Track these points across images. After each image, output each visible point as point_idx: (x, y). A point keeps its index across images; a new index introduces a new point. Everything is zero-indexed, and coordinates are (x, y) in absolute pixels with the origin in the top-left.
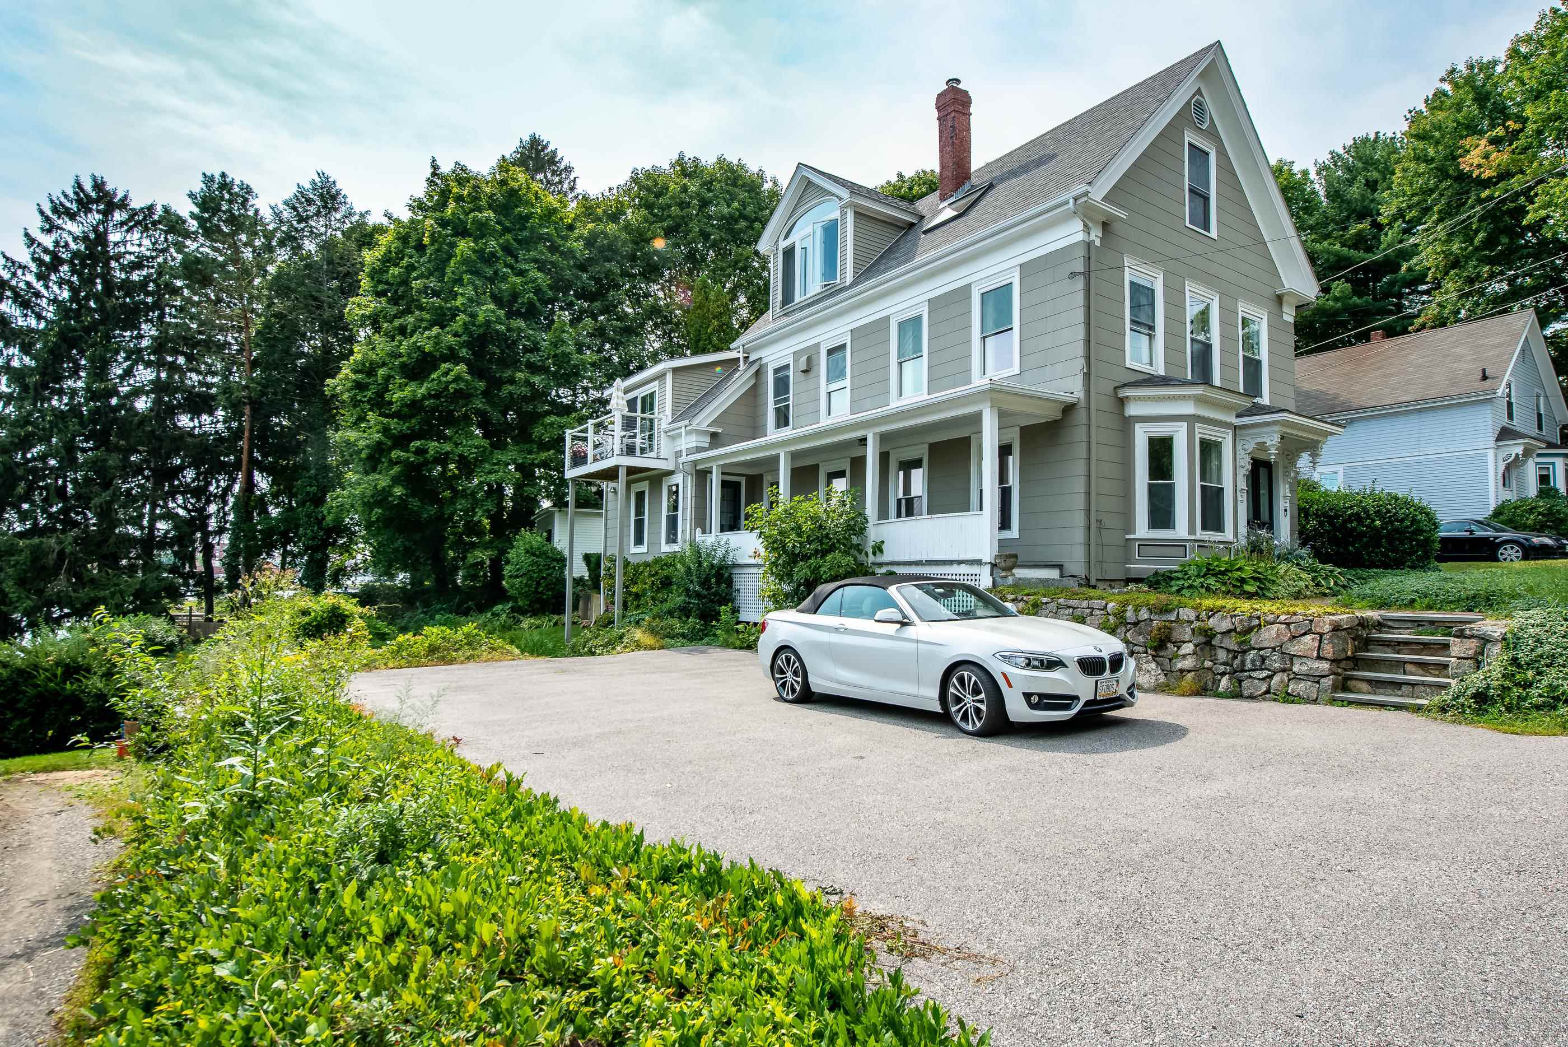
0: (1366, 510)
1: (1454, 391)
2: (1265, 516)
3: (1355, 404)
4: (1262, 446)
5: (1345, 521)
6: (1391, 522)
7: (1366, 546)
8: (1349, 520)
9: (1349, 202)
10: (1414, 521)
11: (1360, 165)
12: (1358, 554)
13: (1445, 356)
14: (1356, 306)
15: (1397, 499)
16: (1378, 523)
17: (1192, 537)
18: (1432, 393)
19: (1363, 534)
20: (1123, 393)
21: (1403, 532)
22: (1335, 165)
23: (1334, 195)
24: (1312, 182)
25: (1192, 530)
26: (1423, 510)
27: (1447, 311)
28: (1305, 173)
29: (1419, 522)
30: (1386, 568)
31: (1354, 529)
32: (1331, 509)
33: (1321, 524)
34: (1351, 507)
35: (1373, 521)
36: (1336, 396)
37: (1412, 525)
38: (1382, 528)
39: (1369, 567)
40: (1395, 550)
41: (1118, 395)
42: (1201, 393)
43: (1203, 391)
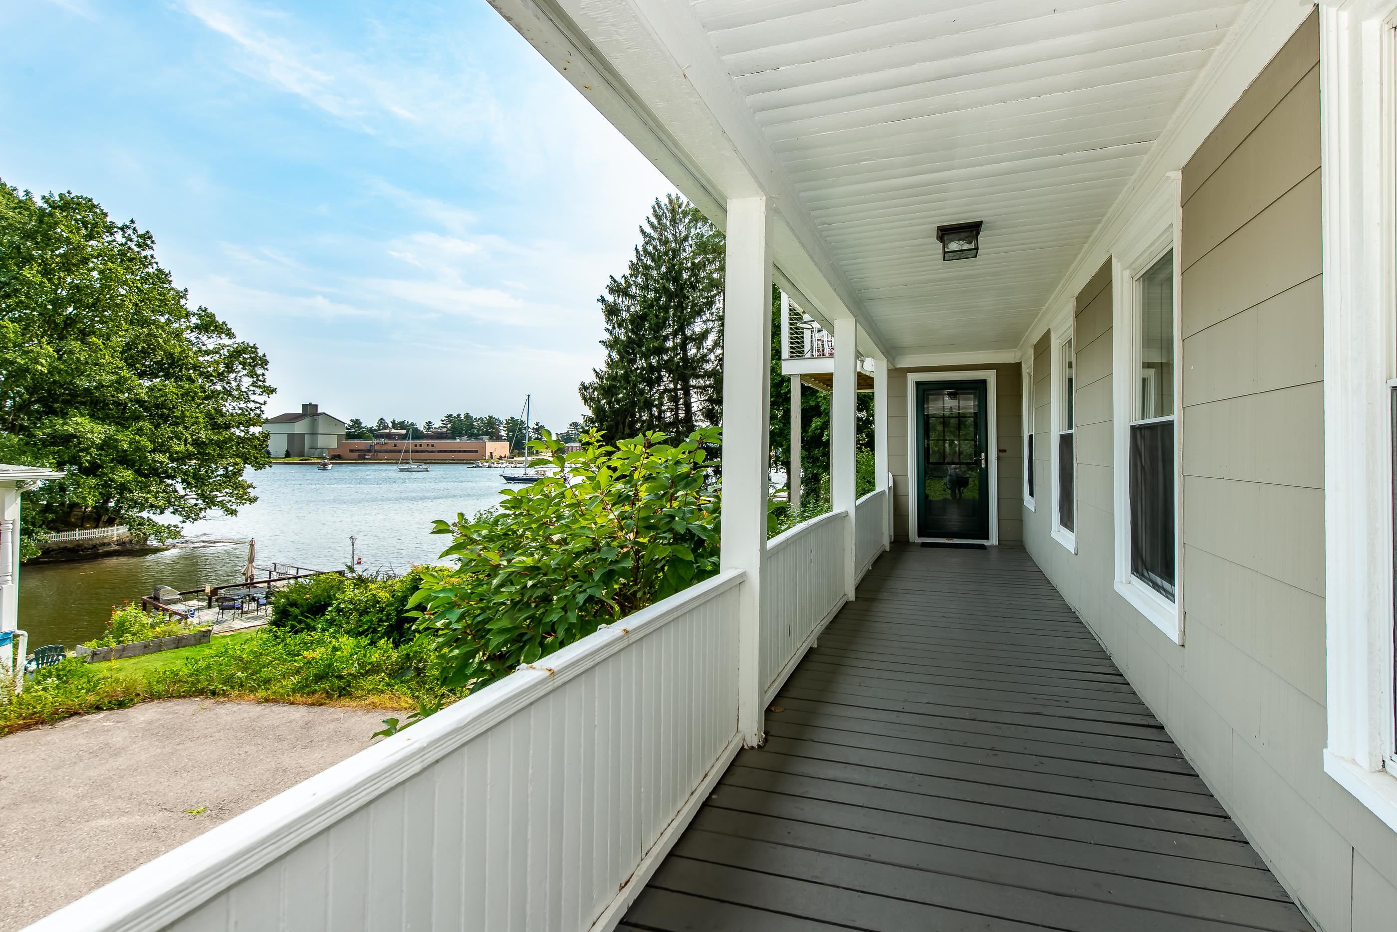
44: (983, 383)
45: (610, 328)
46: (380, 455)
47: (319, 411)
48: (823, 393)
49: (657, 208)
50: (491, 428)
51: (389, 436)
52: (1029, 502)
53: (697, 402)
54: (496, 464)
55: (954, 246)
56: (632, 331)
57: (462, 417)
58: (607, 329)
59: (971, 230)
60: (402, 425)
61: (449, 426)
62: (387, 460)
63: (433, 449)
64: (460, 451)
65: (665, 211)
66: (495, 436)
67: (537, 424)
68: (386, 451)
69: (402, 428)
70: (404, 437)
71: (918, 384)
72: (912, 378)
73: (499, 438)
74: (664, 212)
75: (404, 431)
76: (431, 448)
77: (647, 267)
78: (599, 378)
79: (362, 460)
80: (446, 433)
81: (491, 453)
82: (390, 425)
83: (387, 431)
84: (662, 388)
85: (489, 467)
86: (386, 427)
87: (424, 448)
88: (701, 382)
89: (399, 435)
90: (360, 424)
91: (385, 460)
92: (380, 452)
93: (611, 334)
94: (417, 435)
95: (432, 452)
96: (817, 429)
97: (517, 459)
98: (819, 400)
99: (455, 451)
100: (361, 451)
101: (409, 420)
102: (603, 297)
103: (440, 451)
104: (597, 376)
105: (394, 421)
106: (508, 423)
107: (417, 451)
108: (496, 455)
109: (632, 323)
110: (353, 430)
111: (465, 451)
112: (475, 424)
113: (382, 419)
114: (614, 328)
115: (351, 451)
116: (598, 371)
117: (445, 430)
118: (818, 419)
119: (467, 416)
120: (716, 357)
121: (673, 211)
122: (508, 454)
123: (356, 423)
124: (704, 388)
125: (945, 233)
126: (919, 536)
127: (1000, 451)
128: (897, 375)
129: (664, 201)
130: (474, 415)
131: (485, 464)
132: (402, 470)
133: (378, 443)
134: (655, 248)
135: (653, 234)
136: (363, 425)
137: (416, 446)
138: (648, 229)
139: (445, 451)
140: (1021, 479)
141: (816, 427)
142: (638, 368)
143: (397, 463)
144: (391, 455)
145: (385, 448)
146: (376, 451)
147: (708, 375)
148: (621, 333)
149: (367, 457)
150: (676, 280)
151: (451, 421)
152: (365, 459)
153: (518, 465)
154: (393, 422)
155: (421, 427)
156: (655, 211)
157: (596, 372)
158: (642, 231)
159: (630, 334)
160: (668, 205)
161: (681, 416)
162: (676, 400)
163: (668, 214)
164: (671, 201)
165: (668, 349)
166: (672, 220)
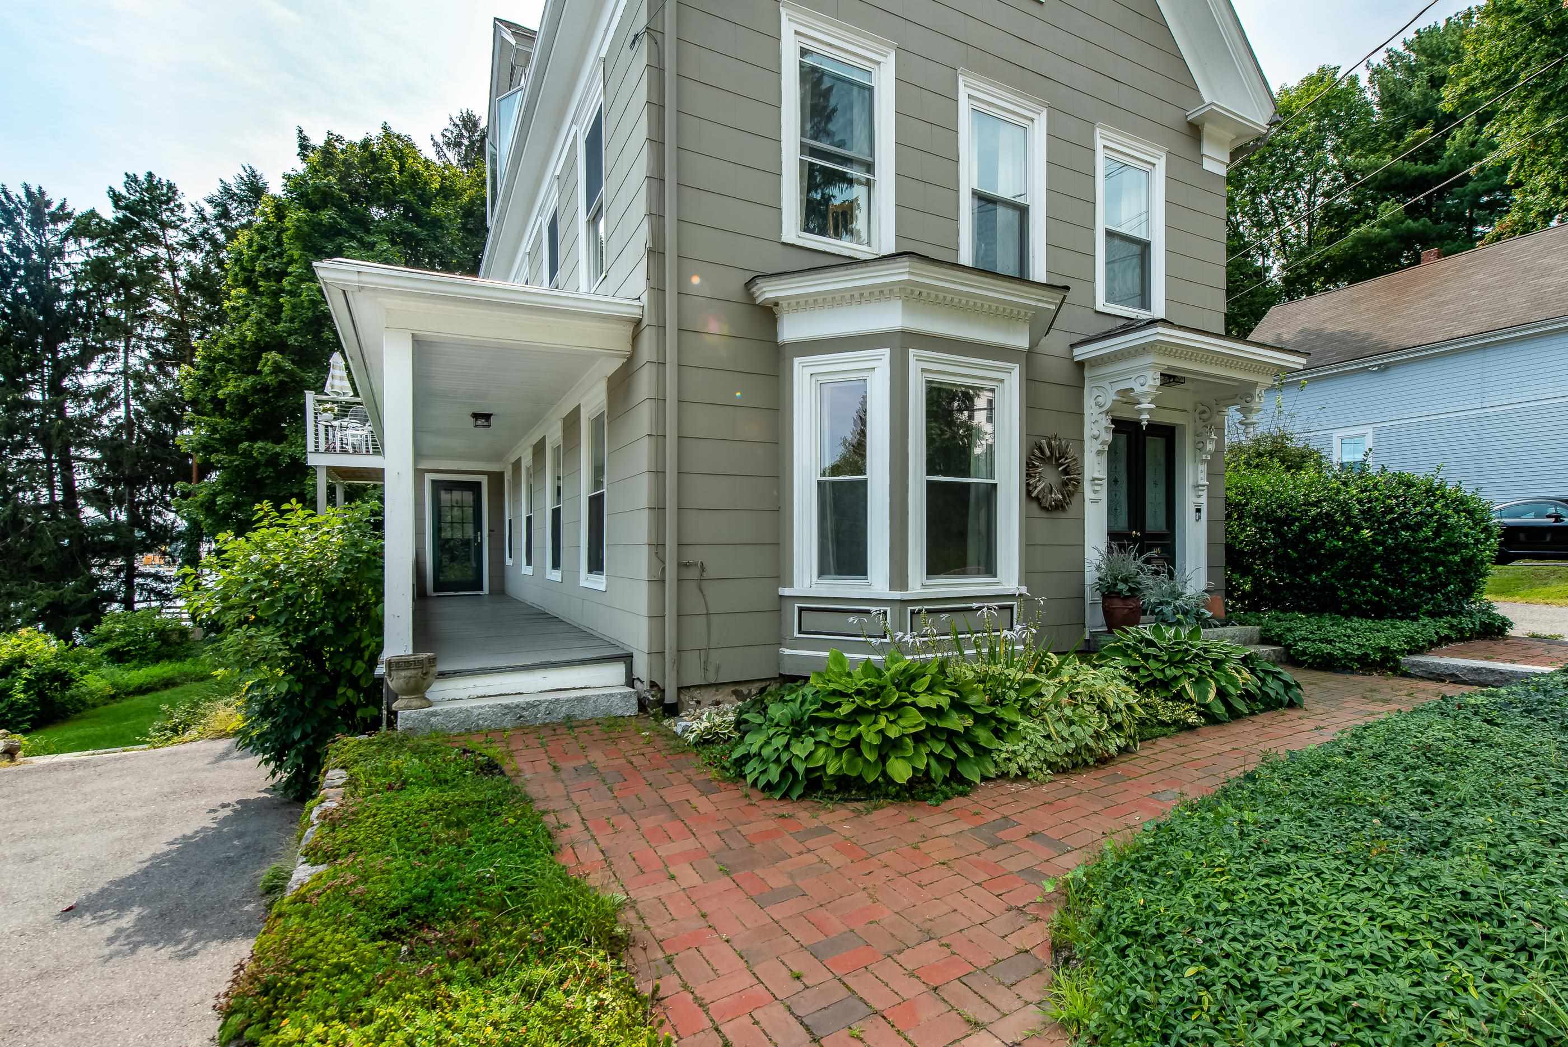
0: (1345, 508)
1: (1538, 315)
2: (1155, 521)
3: (1394, 343)
4: (1127, 397)
5: (1305, 530)
6: (1395, 532)
7: (1344, 574)
8: (1313, 526)
9: (1407, 107)
10: (1442, 527)
11: (1423, 59)
12: (1328, 588)
13: (1527, 271)
14: (1409, 230)
15: (1410, 485)
16: (1366, 533)
17: (897, 595)
18: (1503, 321)
19: (1337, 554)
20: (768, 291)
21: (1415, 552)
22: (1393, 66)
23: (1390, 100)
24: (1362, 91)
25: (899, 577)
26: (1461, 505)
27: (1533, 214)
28: (1354, 81)
29: (1453, 529)
30: (1380, 617)
31: (1321, 544)
32: (1281, 507)
33: (1262, 531)
34: (1317, 504)
35: (1358, 528)
36: (1370, 335)
37: (1437, 534)
38: (1375, 542)
39: (1347, 615)
40: (1400, 582)
41: (754, 299)
42: (906, 277)
43: (910, 273)
44: (478, 484)
52: (509, 562)
53: (84, 480)
55: (479, 423)
59: (487, 417)
65: (20, 207)
71: (434, 482)
72: (428, 477)
74: (18, 209)
84: (24, 457)
121: (36, 212)
124: (93, 463)
125: (476, 416)
126: (435, 591)
127: (490, 531)
129: (18, 192)
140: (504, 549)
147: (100, 444)
150: (46, 309)
160: (24, 199)
161: (59, 498)
162: (50, 475)
163: (25, 212)
164: (29, 194)
165: (36, 404)
166: (32, 223)
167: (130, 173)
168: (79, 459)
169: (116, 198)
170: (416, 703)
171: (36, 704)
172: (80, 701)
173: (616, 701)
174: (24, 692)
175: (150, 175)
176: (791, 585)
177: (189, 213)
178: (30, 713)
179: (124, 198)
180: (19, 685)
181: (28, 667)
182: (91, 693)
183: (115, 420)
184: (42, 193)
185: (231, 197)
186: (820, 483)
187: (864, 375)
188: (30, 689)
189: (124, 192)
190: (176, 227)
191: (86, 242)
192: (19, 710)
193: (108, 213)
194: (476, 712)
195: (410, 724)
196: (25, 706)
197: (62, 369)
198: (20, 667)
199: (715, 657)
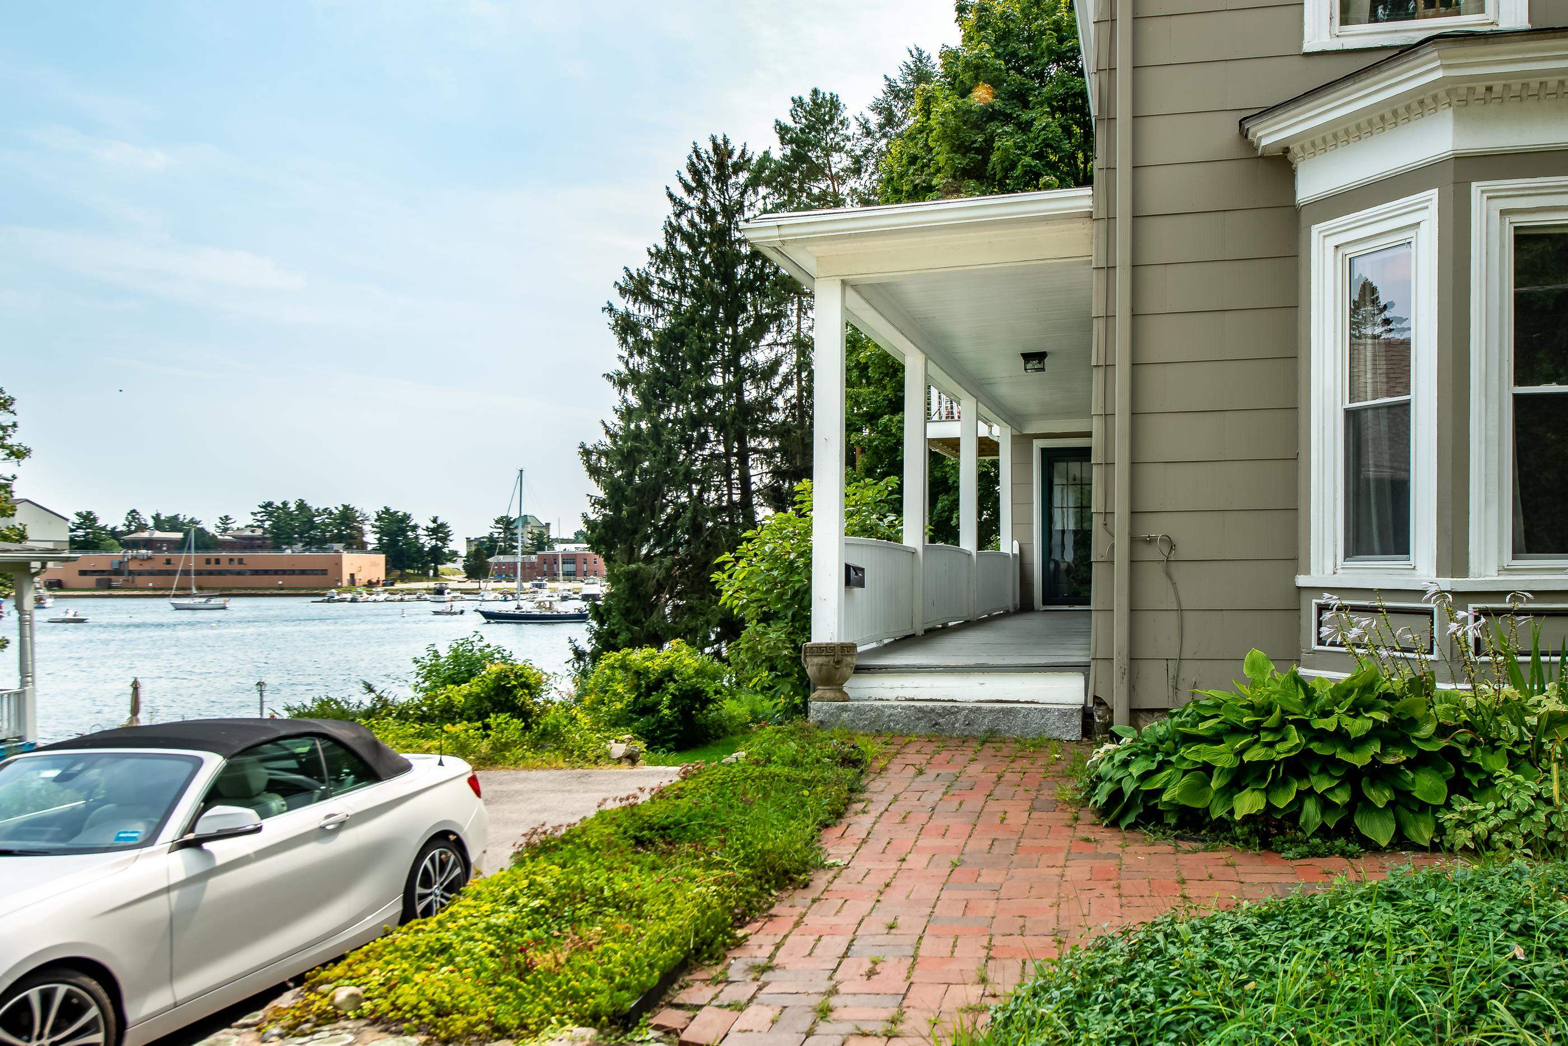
25: (1456, 558)
41: (1256, 149)
42: (1439, 74)
43: (1443, 66)
45: (626, 354)
46: (140, 580)
47: (17, 496)
48: (951, 460)
49: (695, 160)
50: (348, 527)
51: (149, 544)
53: (760, 475)
54: (365, 596)
55: (1029, 366)
56: (662, 361)
57: (292, 507)
58: (621, 357)
59: (1040, 357)
60: (174, 523)
61: (267, 524)
62: (154, 589)
63: (241, 567)
64: (293, 572)
65: (708, 164)
66: (355, 543)
67: (435, 521)
68: (151, 573)
69: (174, 529)
70: (179, 546)
71: (1044, 451)
72: (1038, 444)
73: (362, 547)
74: (706, 166)
75: (179, 535)
76: (236, 567)
77: (681, 257)
78: (611, 436)
79: (103, 589)
80: (262, 538)
81: (352, 575)
82: (151, 523)
83: (146, 535)
84: (707, 452)
85: (354, 600)
86: (142, 527)
87: (224, 566)
88: (767, 444)
89: (170, 542)
90: (95, 520)
91: (149, 589)
92: (140, 573)
93: (627, 363)
94: (205, 541)
95: (239, 573)
96: (944, 511)
97: (398, 586)
98: (947, 469)
99: (284, 572)
100: (102, 572)
101: (186, 514)
102: (610, 305)
103: (256, 572)
104: (607, 432)
105: (158, 515)
106: (379, 518)
107: (210, 573)
108: (362, 578)
109: (661, 347)
110: (81, 532)
111: (303, 572)
112: (317, 520)
113: (134, 511)
114: (631, 355)
115: (83, 573)
116: (609, 424)
117: (259, 532)
118: (945, 497)
119: (302, 506)
120: (786, 401)
121: (721, 165)
122: (383, 577)
123: (88, 519)
124: (769, 454)
125: (1027, 357)
126: (1044, 604)
128: (1022, 441)
129: (706, 147)
130: (314, 504)
131: (345, 596)
132: (178, 608)
133: (134, 558)
134: (692, 223)
135: (687, 200)
136: (101, 523)
137: (208, 561)
138: (680, 192)
139: (266, 572)
141: (943, 507)
142: (668, 420)
143: (168, 596)
144: (161, 580)
145: (147, 566)
146: (131, 573)
147: (774, 431)
148: (642, 363)
149: (114, 584)
150: (728, 277)
151: (270, 514)
152: (110, 588)
153: (407, 597)
154: (157, 518)
155: (211, 526)
156: (693, 164)
157: (606, 426)
158: (671, 196)
159: (657, 365)
160: (711, 154)
161: (736, 498)
162: (727, 472)
163: (711, 168)
164: (716, 147)
165: (716, 390)
166: (717, 179)
167: (796, 98)
168: (755, 451)
169: (782, 130)
170: (829, 694)
171: (680, 724)
172: (720, 726)
173: (1053, 718)
174: (670, 707)
175: (815, 92)
176: (1308, 572)
177: (854, 129)
178: (674, 732)
179: (791, 129)
180: (666, 700)
181: (675, 681)
182: (731, 718)
183: (789, 400)
184: (726, 142)
185: (896, 96)
186: (1348, 413)
187: (1410, 234)
188: (675, 705)
189: (790, 123)
190: (841, 149)
191: (763, 191)
192: (666, 727)
193: (778, 152)
194: (888, 712)
195: (821, 716)
196: (671, 724)
197: (741, 346)
198: (669, 681)
199: (1190, 672)
